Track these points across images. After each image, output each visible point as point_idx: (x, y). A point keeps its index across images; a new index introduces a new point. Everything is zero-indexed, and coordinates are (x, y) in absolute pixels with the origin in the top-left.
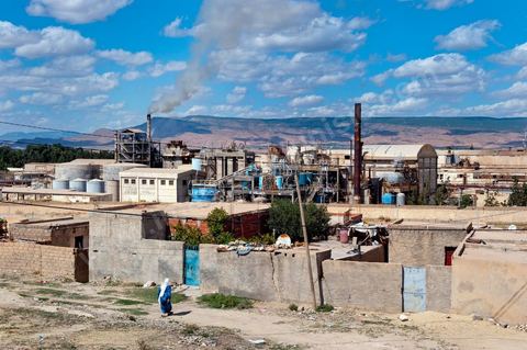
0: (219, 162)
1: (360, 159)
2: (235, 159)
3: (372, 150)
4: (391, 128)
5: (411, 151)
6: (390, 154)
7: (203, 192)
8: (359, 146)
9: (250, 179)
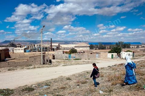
0: (30, 46)
1: (51, 46)
2: (32, 46)
3: (53, 45)
4: (55, 42)
5: (57, 44)
6: (55, 45)
7: (28, 51)
8: (51, 44)
9: (35, 49)
